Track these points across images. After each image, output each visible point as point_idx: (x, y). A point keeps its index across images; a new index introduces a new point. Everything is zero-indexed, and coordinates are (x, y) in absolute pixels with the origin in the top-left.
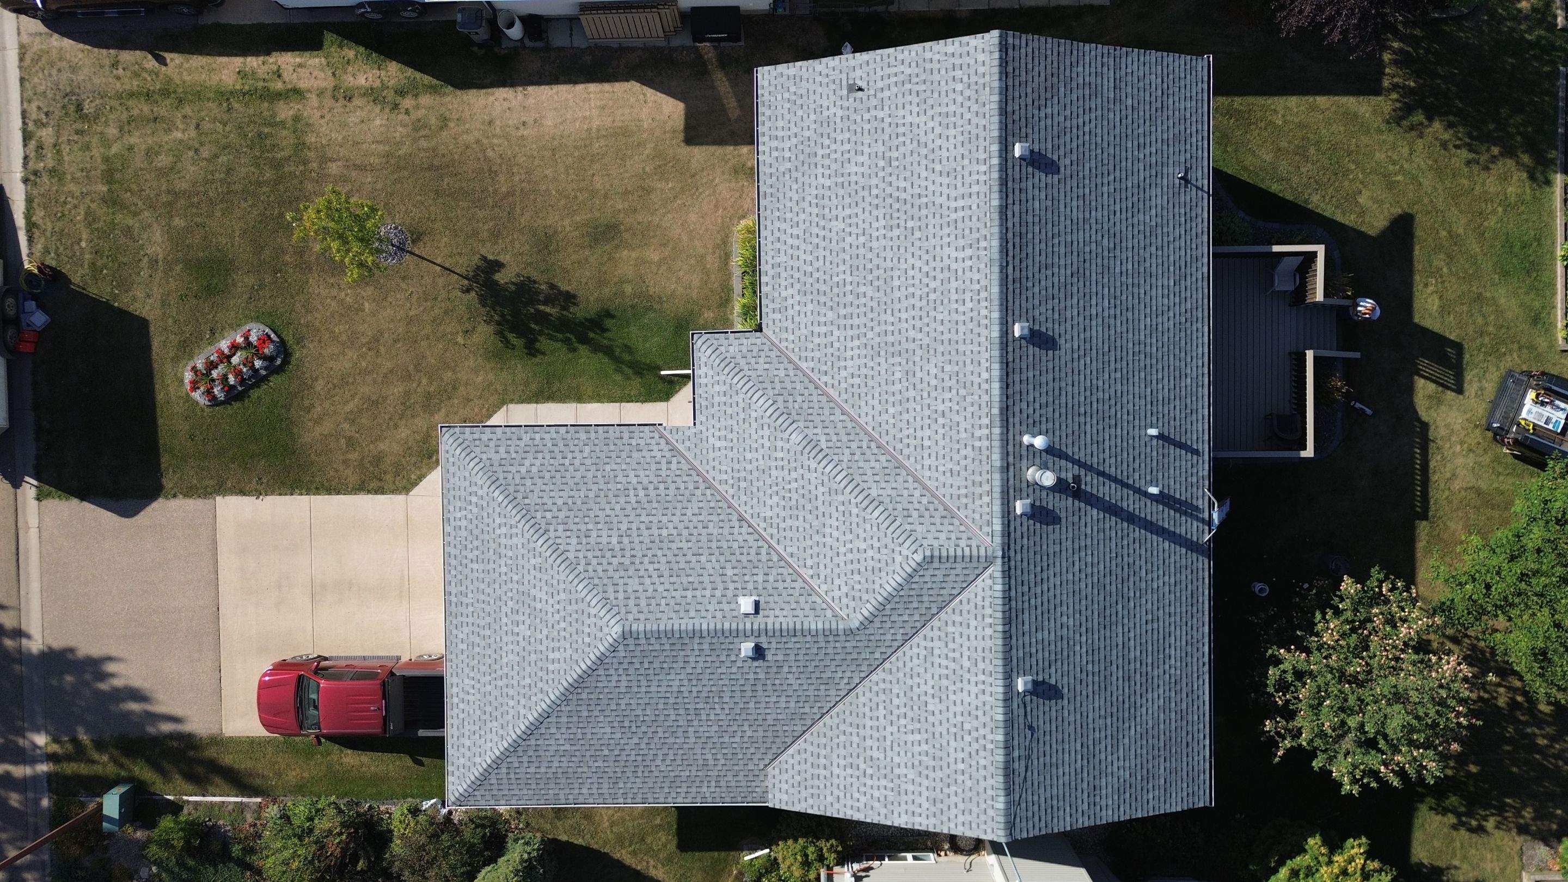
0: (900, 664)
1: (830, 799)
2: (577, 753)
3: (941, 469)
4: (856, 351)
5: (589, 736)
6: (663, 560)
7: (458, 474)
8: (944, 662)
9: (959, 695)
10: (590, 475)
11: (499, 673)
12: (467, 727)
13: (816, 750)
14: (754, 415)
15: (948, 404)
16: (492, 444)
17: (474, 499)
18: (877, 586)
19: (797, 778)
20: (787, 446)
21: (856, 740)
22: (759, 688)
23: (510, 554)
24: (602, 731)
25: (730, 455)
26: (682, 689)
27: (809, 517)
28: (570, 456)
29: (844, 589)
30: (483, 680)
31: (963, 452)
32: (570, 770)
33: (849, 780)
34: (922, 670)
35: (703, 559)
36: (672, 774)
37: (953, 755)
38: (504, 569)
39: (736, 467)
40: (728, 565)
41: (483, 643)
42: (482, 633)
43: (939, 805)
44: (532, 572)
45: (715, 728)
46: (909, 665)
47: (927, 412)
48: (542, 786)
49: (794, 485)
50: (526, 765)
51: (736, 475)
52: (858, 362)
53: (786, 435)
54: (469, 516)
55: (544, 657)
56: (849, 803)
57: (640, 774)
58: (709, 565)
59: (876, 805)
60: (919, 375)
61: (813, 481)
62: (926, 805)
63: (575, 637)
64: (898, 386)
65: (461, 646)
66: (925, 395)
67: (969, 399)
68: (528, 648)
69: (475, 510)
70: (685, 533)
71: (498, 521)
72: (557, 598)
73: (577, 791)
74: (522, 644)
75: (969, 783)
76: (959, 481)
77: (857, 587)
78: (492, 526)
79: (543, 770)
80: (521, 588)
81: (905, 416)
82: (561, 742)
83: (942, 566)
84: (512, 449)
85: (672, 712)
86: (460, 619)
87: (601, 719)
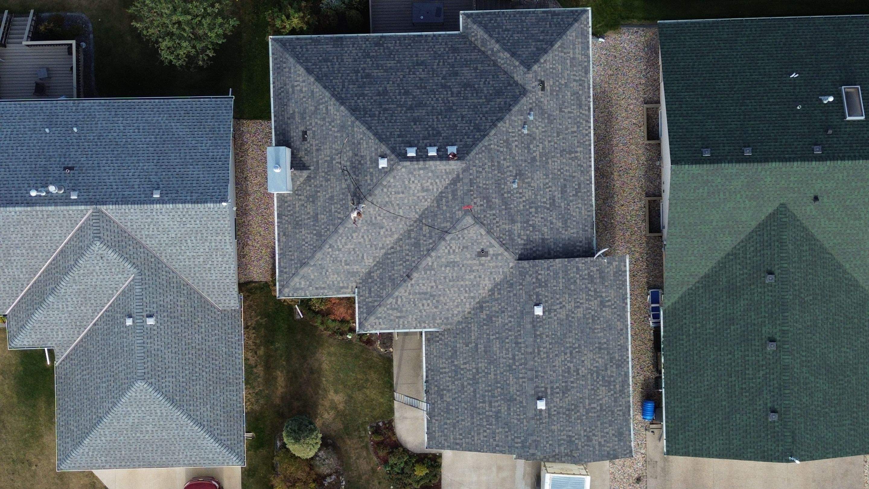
0: (156, 249)
1: (228, 281)
2: (212, 402)
3: (60, 232)
4: (10, 270)
5: (201, 396)
6: (112, 361)
7: (79, 461)
8: (151, 229)
9: (165, 223)
10: (77, 397)
11: (173, 440)
12: (203, 456)
13: (206, 287)
14: (43, 319)
15: (29, 229)
16: (64, 445)
17: (90, 453)
18: (116, 261)
19: (221, 295)
20: (56, 303)
21: (197, 269)
22: (172, 315)
23: (114, 435)
24: (198, 389)
25: (65, 329)
26: (174, 352)
27: (89, 292)
28: (69, 408)
29: (120, 276)
30: (178, 448)
31: (50, 222)
32: (222, 405)
33: (217, 272)
34: (157, 240)
35: (111, 342)
36: (224, 356)
37: (194, 226)
38: (122, 438)
39: (70, 326)
40: (114, 330)
41: (160, 448)
42: (155, 449)
43: (219, 231)
44: (121, 424)
45: (196, 335)
46: (155, 245)
47: (34, 238)
48: (232, 419)
49: (74, 299)
50: (219, 427)
51: (74, 326)
52: (15, 270)
53: (51, 304)
54: (99, 455)
55: (161, 418)
56: (227, 272)
57: (224, 371)
58: (114, 340)
59: (225, 259)
60: (17, 242)
61: (71, 290)
62: (220, 237)
63: (148, 403)
64: (24, 251)
65: (164, 459)
66: (26, 239)
67: (25, 220)
68: (158, 425)
69: (96, 453)
70: (101, 351)
71: (99, 441)
72: (131, 412)
73: (235, 402)
74: (156, 428)
75: (205, 219)
76: (65, 224)
77: (118, 270)
78: (102, 444)
79: (222, 418)
80: (130, 430)
81: (38, 248)
82: (205, 409)
83: (102, 232)
84: (67, 435)
85: (187, 356)
86: (151, 460)
87: (191, 390)
